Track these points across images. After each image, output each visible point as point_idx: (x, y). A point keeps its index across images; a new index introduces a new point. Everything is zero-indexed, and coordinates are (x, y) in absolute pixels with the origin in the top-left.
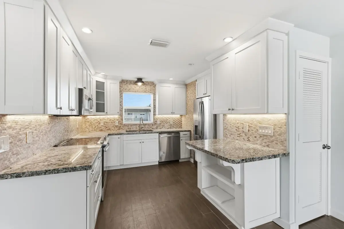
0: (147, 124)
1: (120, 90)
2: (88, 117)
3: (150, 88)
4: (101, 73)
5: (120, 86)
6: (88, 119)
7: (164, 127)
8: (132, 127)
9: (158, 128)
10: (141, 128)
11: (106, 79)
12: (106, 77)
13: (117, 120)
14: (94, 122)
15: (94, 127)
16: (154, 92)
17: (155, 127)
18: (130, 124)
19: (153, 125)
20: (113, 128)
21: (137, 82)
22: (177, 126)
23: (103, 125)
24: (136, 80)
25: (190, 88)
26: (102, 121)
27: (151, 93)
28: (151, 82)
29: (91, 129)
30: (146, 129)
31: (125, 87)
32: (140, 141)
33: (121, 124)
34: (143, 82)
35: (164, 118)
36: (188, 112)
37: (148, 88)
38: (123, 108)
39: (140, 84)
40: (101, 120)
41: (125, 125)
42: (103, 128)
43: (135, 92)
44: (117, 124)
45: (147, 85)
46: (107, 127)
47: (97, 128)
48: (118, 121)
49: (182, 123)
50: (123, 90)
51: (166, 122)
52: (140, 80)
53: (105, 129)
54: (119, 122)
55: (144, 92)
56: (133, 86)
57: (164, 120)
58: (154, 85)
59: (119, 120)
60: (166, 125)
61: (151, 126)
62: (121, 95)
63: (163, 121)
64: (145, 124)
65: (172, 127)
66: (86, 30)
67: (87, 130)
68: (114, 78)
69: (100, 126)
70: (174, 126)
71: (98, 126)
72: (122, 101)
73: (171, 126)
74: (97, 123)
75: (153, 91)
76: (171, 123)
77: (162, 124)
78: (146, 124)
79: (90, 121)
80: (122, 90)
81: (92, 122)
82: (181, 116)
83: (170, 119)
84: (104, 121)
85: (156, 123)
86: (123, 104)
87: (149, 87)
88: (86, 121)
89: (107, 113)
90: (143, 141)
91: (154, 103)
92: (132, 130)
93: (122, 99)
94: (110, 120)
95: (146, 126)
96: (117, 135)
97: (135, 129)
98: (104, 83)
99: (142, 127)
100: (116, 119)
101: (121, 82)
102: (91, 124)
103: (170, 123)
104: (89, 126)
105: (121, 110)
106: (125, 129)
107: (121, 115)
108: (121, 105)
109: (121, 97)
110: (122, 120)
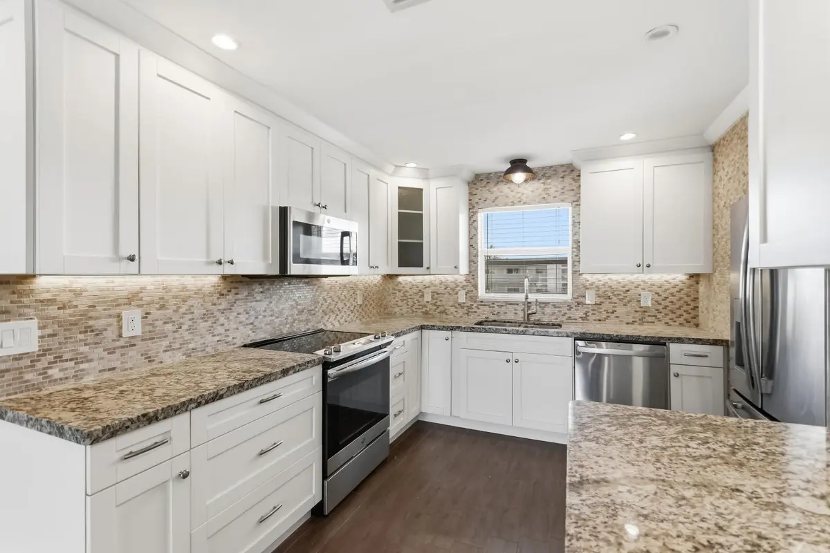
0: (549, 303)
1: (469, 203)
2: (400, 279)
3: (560, 186)
4: (407, 165)
5: (469, 193)
6: (400, 283)
7: (613, 316)
8: (503, 308)
9: (591, 318)
10: (529, 315)
11: (426, 178)
12: (425, 174)
13: (463, 288)
14: (411, 292)
15: (411, 303)
16: (575, 196)
17: (580, 313)
18: (497, 302)
19: (570, 308)
20: (453, 310)
21: (509, 171)
22: (671, 316)
23: (430, 299)
24: (509, 165)
25: (728, 156)
26: (427, 289)
27: (563, 201)
28: (563, 166)
29: (405, 309)
30: (546, 319)
31: (483, 193)
32: (509, 356)
33: (473, 299)
34: (528, 170)
35: (610, 283)
36: (720, 259)
37: (554, 185)
38: (479, 254)
39: (519, 177)
40: (426, 287)
41: (483, 303)
42: (429, 306)
43: (513, 203)
44: (462, 299)
45: (549, 178)
46: (438, 307)
47: (416, 306)
48: (464, 292)
49: (701, 304)
50: (477, 203)
51: (621, 300)
52: (518, 164)
53: (435, 311)
54: (466, 294)
55: (539, 202)
56: (505, 188)
57: (616, 293)
58: (575, 174)
59: (468, 288)
60: (621, 310)
61: (565, 310)
62: (473, 219)
63: (610, 294)
64: (543, 303)
65: (650, 319)
66: (224, 42)
68: (449, 174)
69: (424, 303)
70: (659, 316)
71: (419, 302)
72: (475, 235)
73: (644, 315)
74: (417, 294)
75: (573, 193)
76: (647, 302)
77: (607, 305)
78: (546, 304)
79: (404, 290)
80: (475, 205)
81: (407, 291)
82: (694, 279)
83: (639, 289)
84: (433, 288)
85: (581, 300)
86: (477, 243)
87: (556, 183)
88: (396, 288)
89: (428, 268)
90: (516, 356)
91: (575, 234)
92: (503, 317)
93: (476, 229)
94: (445, 289)
95: (548, 310)
96: (442, 330)
97: (510, 317)
98: (422, 190)
99: (530, 312)
100: (461, 285)
101: (473, 181)
102: (405, 297)
103: (639, 301)
104: (402, 300)
105: (472, 261)
106: (484, 313)
107: (472, 273)
108: (472, 246)
109: (472, 222)
110: (476, 287)
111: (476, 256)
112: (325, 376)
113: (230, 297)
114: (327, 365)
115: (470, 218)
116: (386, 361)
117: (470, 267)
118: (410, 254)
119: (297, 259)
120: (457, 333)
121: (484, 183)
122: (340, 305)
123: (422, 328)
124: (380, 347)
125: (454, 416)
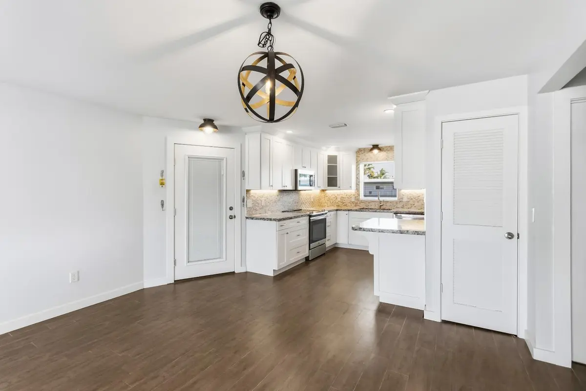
0: (389, 201)
1: (356, 161)
2: (328, 191)
5: (356, 156)
6: (327, 193)
7: (413, 206)
8: (370, 204)
9: (405, 207)
10: (380, 206)
12: (338, 150)
13: (354, 195)
14: (331, 197)
15: (332, 202)
18: (368, 201)
19: (397, 203)
20: (350, 204)
23: (340, 200)
24: (372, 147)
26: (339, 196)
30: (387, 208)
31: (362, 156)
33: (358, 200)
34: (379, 149)
35: (412, 193)
37: (391, 154)
38: (361, 181)
39: (376, 151)
41: (362, 202)
42: (340, 203)
43: (374, 161)
44: (353, 200)
45: (388, 151)
46: (343, 203)
47: (334, 203)
50: (360, 159)
52: (376, 147)
53: (342, 205)
54: (355, 198)
55: (385, 161)
56: (370, 154)
57: (415, 197)
59: (356, 196)
60: (416, 204)
61: (395, 204)
63: (413, 198)
67: (326, 204)
68: (348, 149)
69: (337, 201)
71: (335, 201)
72: (359, 174)
74: (334, 198)
77: (411, 202)
78: (387, 202)
79: (329, 196)
80: (359, 161)
84: (341, 196)
85: (401, 200)
86: (360, 177)
88: (326, 195)
89: (339, 187)
92: (370, 207)
93: (359, 171)
94: (346, 196)
95: (388, 204)
96: (345, 211)
97: (373, 207)
98: (337, 156)
101: (358, 151)
102: (329, 200)
104: (328, 201)
105: (358, 184)
106: (362, 206)
107: (358, 189)
108: (358, 178)
109: (358, 169)
110: (359, 195)
111: (359, 182)
112: (310, 219)
113: (279, 196)
114: (310, 216)
115: (357, 166)
116: (325, 219)
117: (357, 186)
118: (332, 182)
119: (300, 185)
120: (351, 212)
121: (363, 152)
122: (306, 201)
123: (337, 210)
124: (323, 214)
125: (350, 244)
